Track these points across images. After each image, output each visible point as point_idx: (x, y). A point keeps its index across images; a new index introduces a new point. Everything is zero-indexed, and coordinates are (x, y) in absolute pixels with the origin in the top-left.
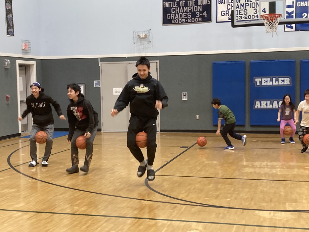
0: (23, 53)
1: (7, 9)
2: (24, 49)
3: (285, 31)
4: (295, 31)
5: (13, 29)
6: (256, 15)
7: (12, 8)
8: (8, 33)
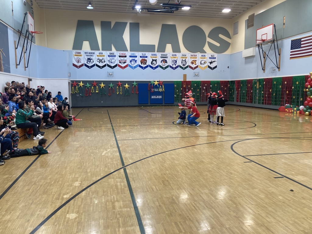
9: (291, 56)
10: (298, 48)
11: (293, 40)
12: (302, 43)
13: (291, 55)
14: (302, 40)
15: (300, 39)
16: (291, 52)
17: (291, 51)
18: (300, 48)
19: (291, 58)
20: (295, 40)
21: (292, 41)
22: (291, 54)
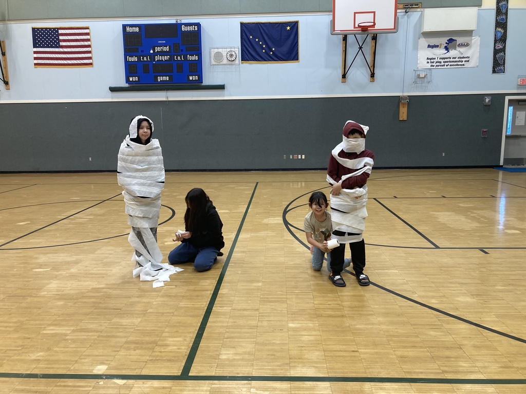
0: (518, 88)
1: (497, 48)
2: (519, 84)
5: (504, 66)
7: (505, 46)
8: (494, 72)
9: (36, 62)
10: (52, 47)
11: (38, 29)
12: (61, 38)
13: (35, 58)
14: (60, 32)
15: (56, 29)
16: (35, 52)
17: (35, 50)
18: (57, 47)
19: (36, 64)
20: (42, 29)
21: (33, 29)
22: (36, 55)
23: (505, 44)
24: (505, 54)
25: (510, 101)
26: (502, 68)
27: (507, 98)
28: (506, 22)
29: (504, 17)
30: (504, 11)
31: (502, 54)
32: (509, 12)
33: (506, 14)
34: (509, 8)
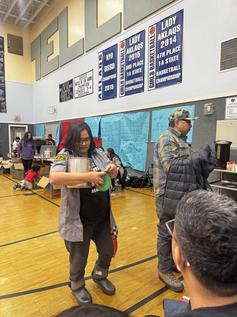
0: (15, 121)
2: (15, 119)
3: (99, 101)
4: (103, 100)
6: (87, 91)
23: (5, 98)
24: (6, 103)
25: (11, 127)
26: (5, 110)
27: (9, 126)
28: (5, 87)
29: (3, 84)
30: (3, 81)
31: (4, 103)
32: (6, 82)
33: (4, 83)
34: (6, 80)
